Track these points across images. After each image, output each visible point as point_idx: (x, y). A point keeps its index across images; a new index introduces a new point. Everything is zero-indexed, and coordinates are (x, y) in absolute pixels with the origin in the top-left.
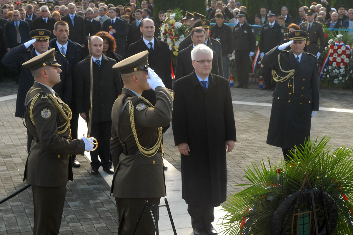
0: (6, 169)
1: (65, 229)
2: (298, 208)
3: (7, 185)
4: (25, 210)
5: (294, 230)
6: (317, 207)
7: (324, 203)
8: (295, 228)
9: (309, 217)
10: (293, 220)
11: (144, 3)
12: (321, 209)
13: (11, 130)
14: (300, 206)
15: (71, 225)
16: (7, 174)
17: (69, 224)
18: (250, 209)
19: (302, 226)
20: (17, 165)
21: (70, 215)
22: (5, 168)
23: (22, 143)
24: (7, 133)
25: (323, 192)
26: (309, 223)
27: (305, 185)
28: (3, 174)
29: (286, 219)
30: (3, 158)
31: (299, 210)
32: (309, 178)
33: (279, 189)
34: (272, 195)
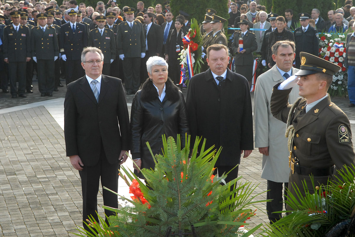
0: (10, 187)
3: (11, 205)
11: (158, 6)
13: (17, 144)
16: (10, 193)
20: (22, 184)
22: (8, 186)
23: (28, 158)
24: (12, 147)
28: (6, 193)
30: (7, 176)
33: (325, 216)
34: (317, 223)
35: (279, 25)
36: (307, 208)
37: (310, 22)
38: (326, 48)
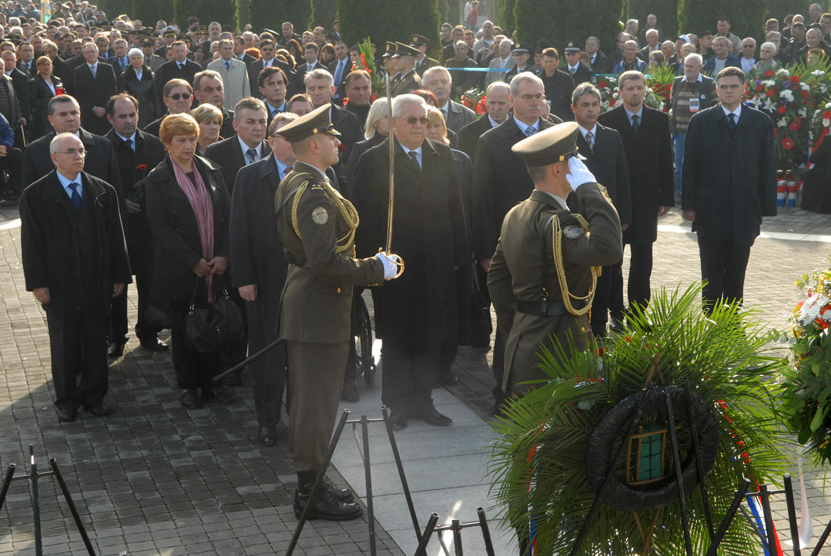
1: (184, 461)
2: (639, 425)
4: (108, 426)
5: (631, 466)
6: (677, 422)
7: (691, 414)
8: (633, 463)
9: (662, 441)
10: (630, 449)
11: (317, 31)
12: (686, 426)
14: (642, 420)
15: (194, 454)
17: (191, 453)
18: (545, 427)
19: (648, 459)
21: (192, 435)
25: (688, 392)
26: (661, 453)
27: (653, 379)
29: (617, 444)
31: (641, 427)
32: (661, 366)
33: (602, 387)
34: (588, 399)
35: (548, 64)
36: (573, 376)
37: (582, 57)
38: (607, 101)
